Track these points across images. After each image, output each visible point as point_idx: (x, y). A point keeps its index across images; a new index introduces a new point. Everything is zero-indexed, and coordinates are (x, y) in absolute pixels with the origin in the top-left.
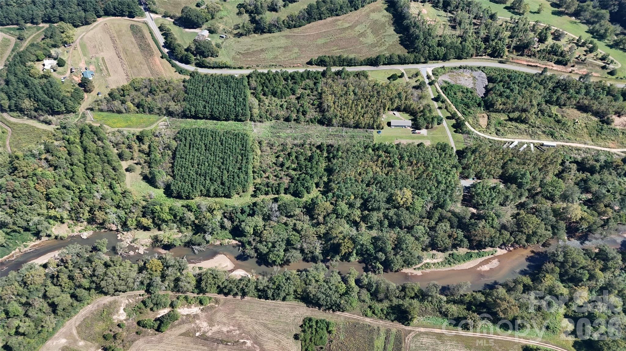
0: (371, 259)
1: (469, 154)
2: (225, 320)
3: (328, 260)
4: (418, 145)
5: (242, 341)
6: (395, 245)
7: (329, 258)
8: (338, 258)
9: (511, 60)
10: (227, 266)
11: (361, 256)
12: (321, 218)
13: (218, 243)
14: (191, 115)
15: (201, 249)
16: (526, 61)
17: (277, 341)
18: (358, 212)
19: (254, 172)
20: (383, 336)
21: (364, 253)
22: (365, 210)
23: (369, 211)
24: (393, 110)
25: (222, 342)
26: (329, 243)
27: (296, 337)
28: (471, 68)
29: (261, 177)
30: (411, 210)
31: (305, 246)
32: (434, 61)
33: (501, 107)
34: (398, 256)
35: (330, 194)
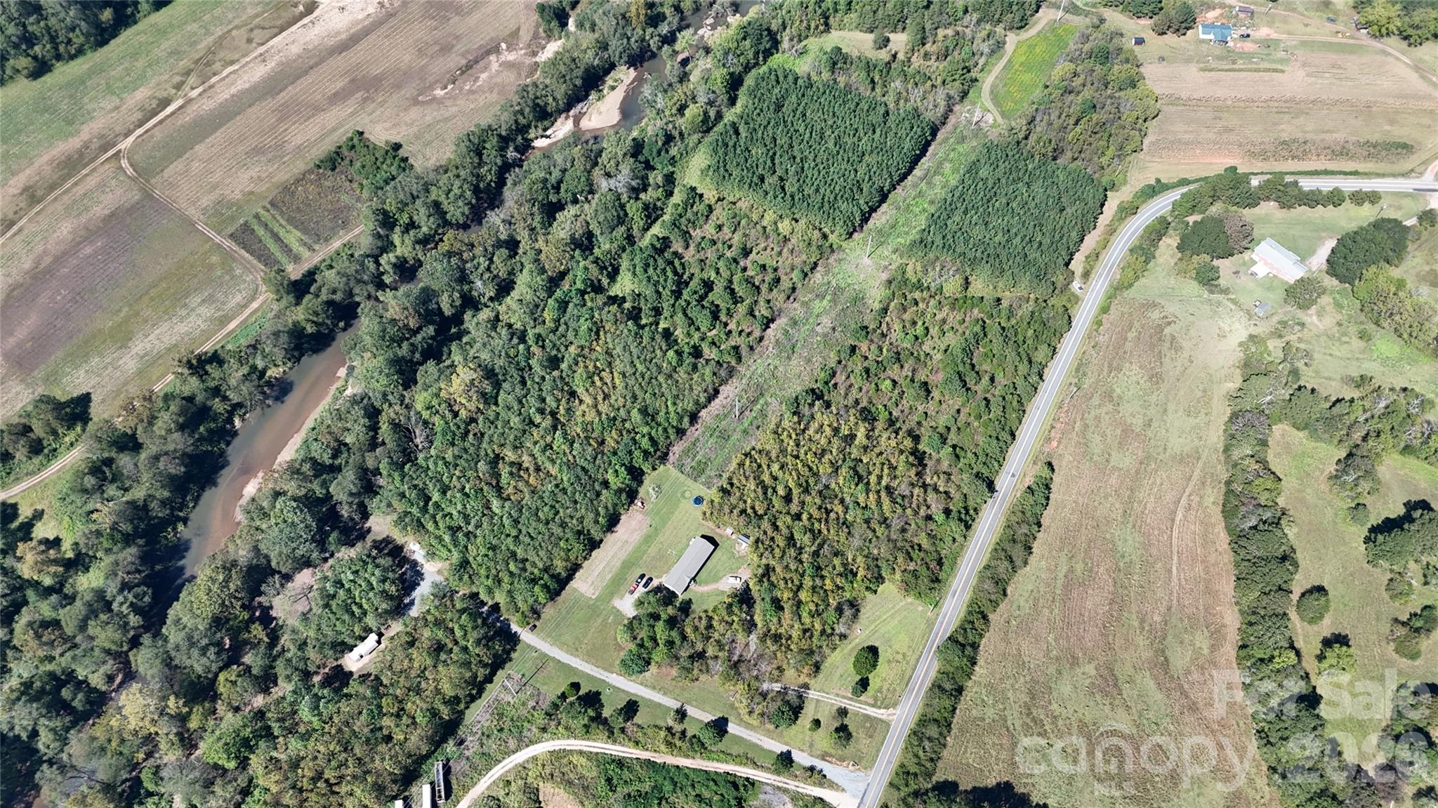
2: (499, 80)
5: (450, 87)
10: (590, 121)
17: (412, 124)
20: (296, 247)
25: (469, 66)
27: (397, 147)
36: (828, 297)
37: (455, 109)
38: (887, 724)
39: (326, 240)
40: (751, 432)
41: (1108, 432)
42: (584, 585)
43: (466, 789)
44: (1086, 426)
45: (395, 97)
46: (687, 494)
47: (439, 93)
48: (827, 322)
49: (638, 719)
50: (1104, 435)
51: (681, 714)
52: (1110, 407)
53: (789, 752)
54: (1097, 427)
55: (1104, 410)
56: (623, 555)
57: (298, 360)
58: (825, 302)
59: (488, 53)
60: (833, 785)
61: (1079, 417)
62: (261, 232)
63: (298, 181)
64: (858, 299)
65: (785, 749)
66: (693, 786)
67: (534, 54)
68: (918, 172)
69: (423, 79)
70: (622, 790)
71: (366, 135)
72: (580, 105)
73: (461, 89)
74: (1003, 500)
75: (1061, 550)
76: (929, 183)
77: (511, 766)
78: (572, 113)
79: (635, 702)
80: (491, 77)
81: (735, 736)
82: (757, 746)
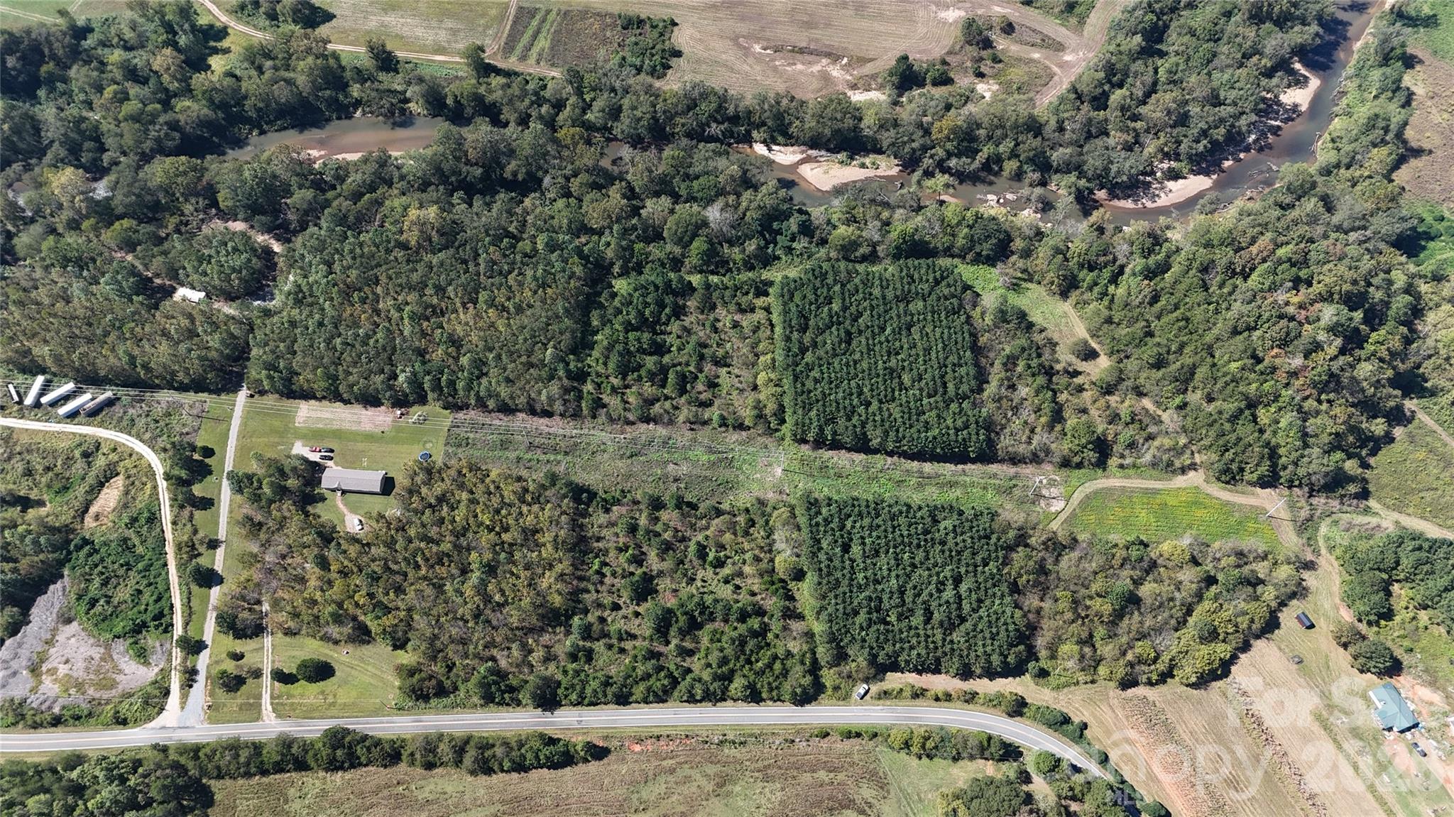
2: (802, 79)
5: (769, 51)
10: (811, 170)
17: (710, 50)
20: (535, 51)
27: (678, 54)
36: (713, 458)
37: (747, 68)
38: (258, 717)
39: (553, 65)
40: (521, 465)
41: (674, 798)
42: (306, 412)
43: (101, 425)
44: (672, 771)
45: (731, 23)
46: (429, 445)
47: (757, 48)
48: (684, 469)
49: (198, 514)
50: (668, 795)
51: (213, 544)
52: (710, 787)
53: (206, 647)
54: (676, 783)
55: (703, 782)
56: (346, 426)
57: (434, 116)
58: (705, 457)
59: (828, 55)
60: (184, 697)
61: (682, 759)
62: (535, 23)
63: (598, 14)
64: (729, 486)
65: (209, 642)
66: (150, 584)
67: (854, 87)
68: (928, 467)
69: (763, 29)
70: (130, 533)
71: (676, 29)
72: (823, 153)
73: (773, 60)
74: (546, 724)
75: (503, 802)
76: (919, 484)
77: (130, 445)
78: (810, 152)
79: (213, 504)
80: (801, 72)
81: (208, 596)
82: (205, 618)
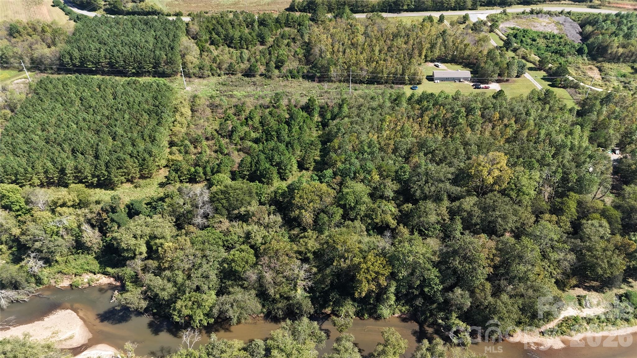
0: (431, 312)
1: (598, 106)
3: (327, 316)
4: (495, 97)
6: (495, 267)
7: (328, 310)
8: (349, 308)
9: (607, 4)
10: (71, 338)
11: (406, 303)
12: (308, 217)
13: (65, 283)
14: (74, 65)
15: (20, 297)
16: (631, 5)
18: (391, 207)
19: (172, 144)
21: (416, 292)
22: (407, 201)
23: (415, 202)
24: (432, 61)
26: (328, 271)
28: (549, 13)
29: (186, 152)
30: (513, 194)
31: (268, 276)
32: (486, 7)
33: (621, 50)
34: (505, 297)
35: (329, 172)
